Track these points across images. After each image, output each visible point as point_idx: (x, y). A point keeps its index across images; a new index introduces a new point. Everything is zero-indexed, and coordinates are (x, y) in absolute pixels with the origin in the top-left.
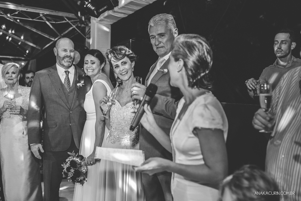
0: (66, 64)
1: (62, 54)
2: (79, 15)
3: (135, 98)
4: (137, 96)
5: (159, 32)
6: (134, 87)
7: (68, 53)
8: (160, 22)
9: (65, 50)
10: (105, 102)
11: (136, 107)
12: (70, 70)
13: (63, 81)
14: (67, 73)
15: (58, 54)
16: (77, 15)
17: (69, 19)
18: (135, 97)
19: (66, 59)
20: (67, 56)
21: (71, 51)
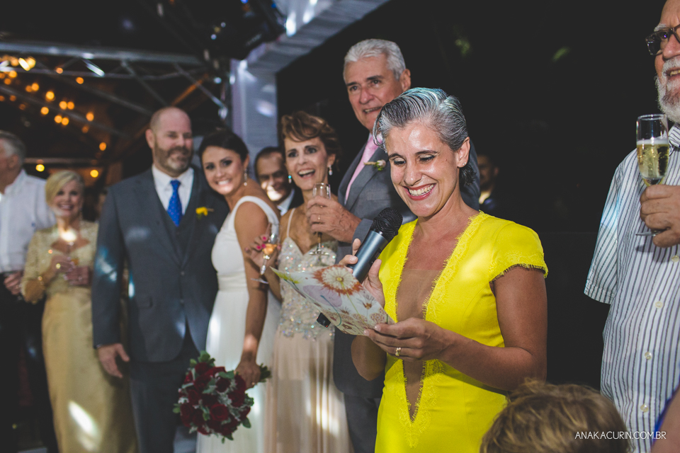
0: (175, 165)
1: (166, 143)
2: (207, 55)
3: (317, 230)
4: (320, 225)
5: (370, 75)
6: (312, 206)
7: (180, 141)
8: (371, 52)
9: (173, 135)
10: (258, 249)
11: (321, 252)
12: (181, 178)
13: (166, 204)
14: (176, 185)
15: (156, 145)
16: (201, 57)
17: (186, 67)
18: (315, 227)
19: (175, 156)
20: (177, 149)
21: (186, 136)
